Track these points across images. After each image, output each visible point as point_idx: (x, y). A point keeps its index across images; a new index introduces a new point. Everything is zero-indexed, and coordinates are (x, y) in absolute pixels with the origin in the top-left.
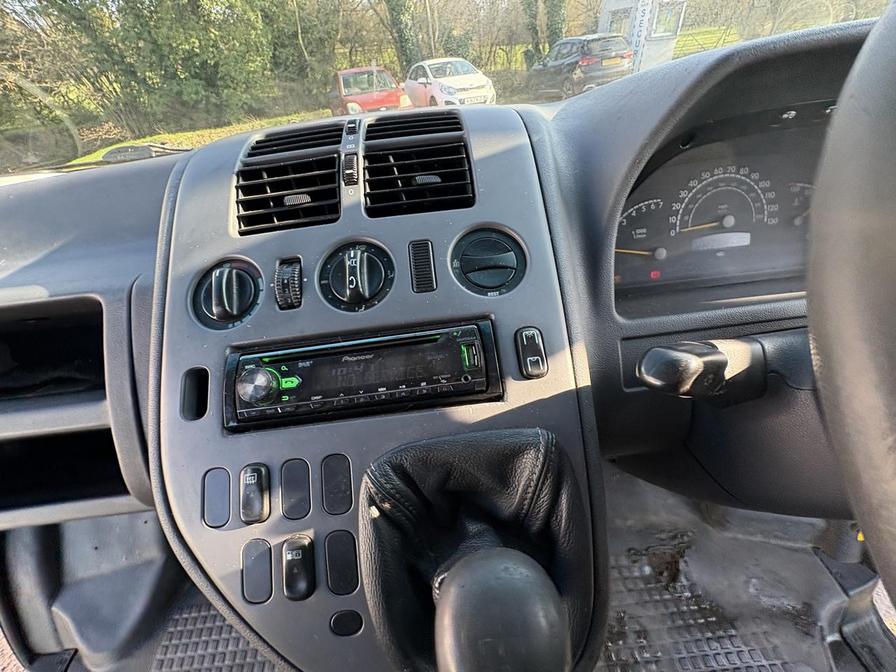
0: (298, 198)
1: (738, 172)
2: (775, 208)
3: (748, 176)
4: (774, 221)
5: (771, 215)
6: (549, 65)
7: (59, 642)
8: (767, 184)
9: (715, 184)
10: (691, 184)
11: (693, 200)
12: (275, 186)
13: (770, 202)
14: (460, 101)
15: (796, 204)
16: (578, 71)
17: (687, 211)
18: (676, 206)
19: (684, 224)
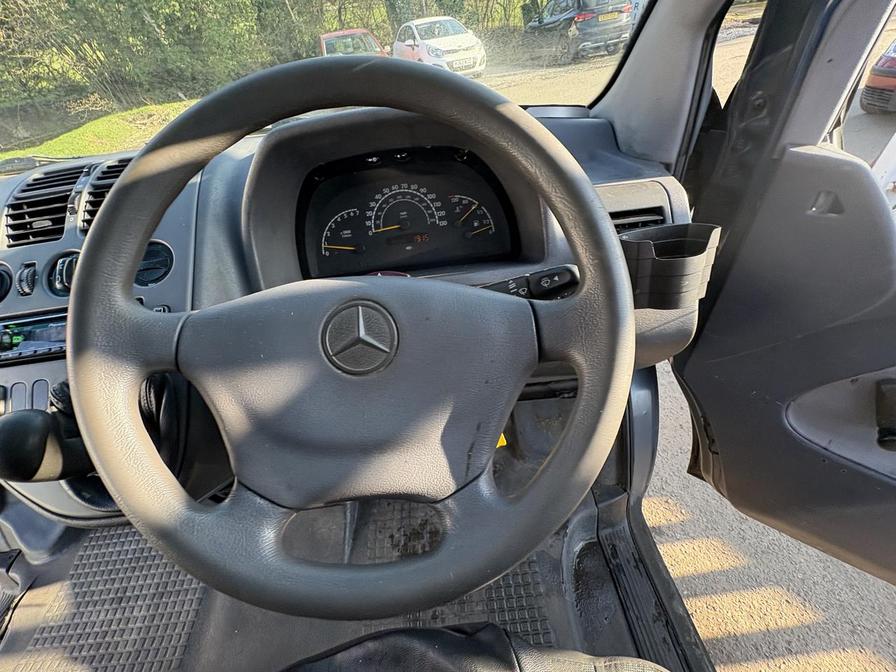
0: (44, 223)
1: (409, 188)
2: (443, 213)
3: (418, 190)
4: (444, 223)
5: (441, 219)
6: (545, 21)
7: (9, 545)
8: (433, 196)
9: (394, 196)
10: (377, 197)
11: (380, 209)
12: (31, 215)
13: (438, 209)
14: (448, 63)
15: (458, 210)
16: (573, 28)
17: (377, 218)
18: (369, 213)
19: (377, 227)
